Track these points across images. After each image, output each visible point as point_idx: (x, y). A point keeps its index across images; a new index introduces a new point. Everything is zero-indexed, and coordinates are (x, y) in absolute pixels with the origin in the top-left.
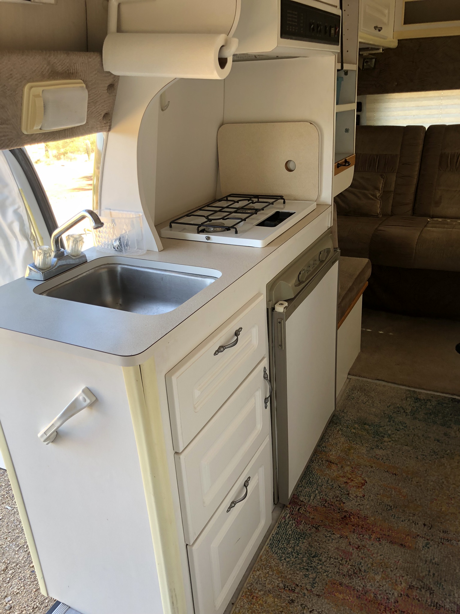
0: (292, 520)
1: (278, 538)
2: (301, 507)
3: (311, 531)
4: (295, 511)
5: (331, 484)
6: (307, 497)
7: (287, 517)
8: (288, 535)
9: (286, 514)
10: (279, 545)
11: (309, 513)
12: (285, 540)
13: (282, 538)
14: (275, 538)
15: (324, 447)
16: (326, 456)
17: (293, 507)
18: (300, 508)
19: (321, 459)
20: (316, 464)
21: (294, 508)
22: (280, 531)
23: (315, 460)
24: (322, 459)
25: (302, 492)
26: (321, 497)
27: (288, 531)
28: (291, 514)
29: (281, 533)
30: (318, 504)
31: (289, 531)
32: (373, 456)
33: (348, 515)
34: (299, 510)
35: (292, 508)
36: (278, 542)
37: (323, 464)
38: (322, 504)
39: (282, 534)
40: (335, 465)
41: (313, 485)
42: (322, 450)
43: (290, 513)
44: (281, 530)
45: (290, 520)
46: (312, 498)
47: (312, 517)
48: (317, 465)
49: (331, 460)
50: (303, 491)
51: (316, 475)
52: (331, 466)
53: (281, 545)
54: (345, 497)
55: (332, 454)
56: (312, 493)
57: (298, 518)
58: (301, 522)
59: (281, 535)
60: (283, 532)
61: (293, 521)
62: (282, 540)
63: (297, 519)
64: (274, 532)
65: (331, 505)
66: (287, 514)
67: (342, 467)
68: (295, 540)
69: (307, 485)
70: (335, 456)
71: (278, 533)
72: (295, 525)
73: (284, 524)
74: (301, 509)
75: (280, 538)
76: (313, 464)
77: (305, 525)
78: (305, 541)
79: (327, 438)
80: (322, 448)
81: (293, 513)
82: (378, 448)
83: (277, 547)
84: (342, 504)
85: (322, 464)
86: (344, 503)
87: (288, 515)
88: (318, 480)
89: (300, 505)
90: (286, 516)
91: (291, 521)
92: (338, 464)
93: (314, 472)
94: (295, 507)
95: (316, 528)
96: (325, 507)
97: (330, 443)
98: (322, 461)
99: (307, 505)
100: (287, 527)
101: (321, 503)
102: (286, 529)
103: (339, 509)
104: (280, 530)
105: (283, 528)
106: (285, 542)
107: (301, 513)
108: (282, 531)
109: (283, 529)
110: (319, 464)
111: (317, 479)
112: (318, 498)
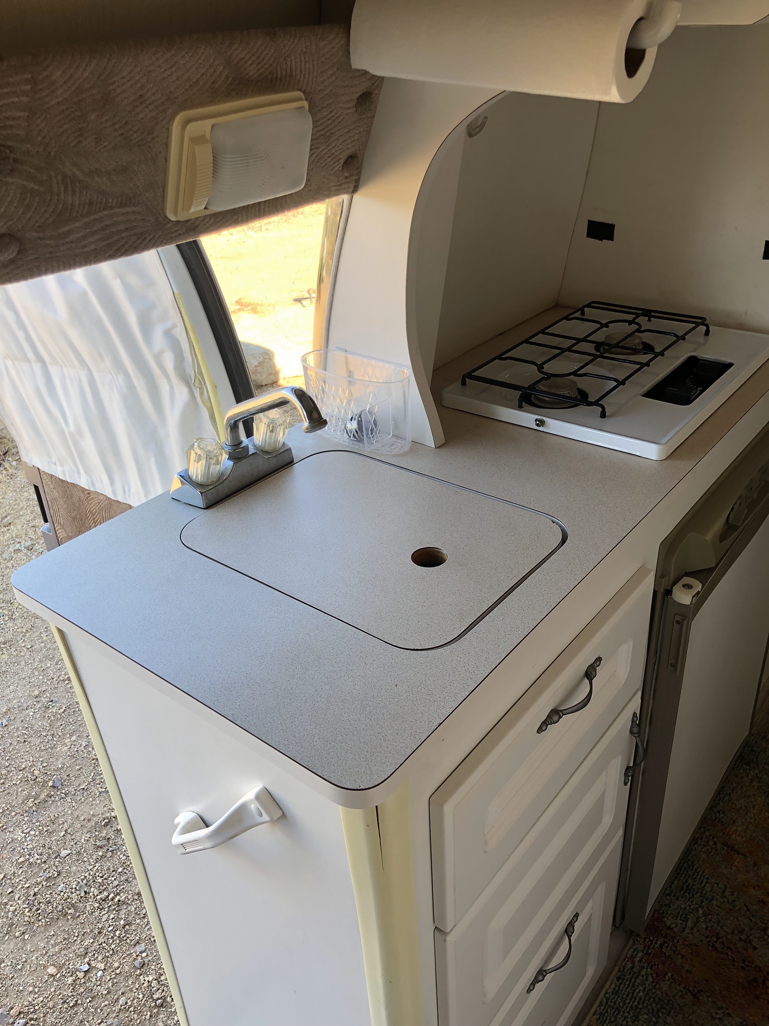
0: (647, 968)
1: (617, 1003)
2: (666, 940)
3: (684, 1000)
4: (654, 947)
5: (731, 898)
6: (680, 920)
7: (638, 959)
8: (638, 999)
9: (636, 952)
10: (618, 1020)
11: (682, 958)
12: (629, 1010)
13: (624, 1005)
14: (611, 1002)
15: (721, 813)
16: (724, 833)
17: (651, 938)
18: (665, 942)
19: (713, 838)
20: (702, 848)
21: (652, 941)
22: (621, 988)
23: (701, 839)
24: (715, 839)
25: (670, 907)
26: (709, 925)
27: (637, 991)
28: (646, 953)
29: (624, 994)
30: (701, 941)
31: (639, 992)
33: (760, 976)
34: (661, 946)
35: (647, 940)
36: (617, 1012)
37: (716, 850)
38: (709, 942)
39: (625, 996)
40: (740, 856)
41: (693, 895)
42: (716, 819)
43: (643, 951)
44: (624, 985)
45: (643, 967)
46: (689, 923)
47: (687, 967)
48: (703, 850)
49: (734, 844)
50: (673, 905)
51: (701, 873)
52: (732, 858)
53: (622, 1019)
54: (757, 935)
55: (737, 830)
56: (691, 913)
57: (660, 966)
58: (665, 975)
59: (622, 998)
60: (627, 991)
61: (649, 969)
62: (623, 1009)
63: (658, 968)
64: (609, 987)
65: (728, 948)
66: (638, 952)
67: (755, 864)
68: (651, 1015)
69: (682, 892)
70: (742, 837)
71: (617, 992)
72: (651, 980)
73: (630, 974)
74: (666, 945)
75: (621, 1004)
76: (696, 846)
77: (672, 983)
78: (669, 1019)
79: (728, 792)
80: (717, 814)
81: (650, 951)
83: (612, 1022)
84: (750, 951)
85: (713, 851)
86: (755, 948)
87: (640, 955)
88: (705, 886)
89: (665, 937)
90: (635, 957)
91: (645, 970)
92: (748, 855)
93: (697, 865)
94: (654, 938)
95: (694, 996)
96: (716, 949)
97: (734, 806)
98: (715, 843)
99: (678, 938)
100: (635, 982)
101: (708, 940)
102: (633, 986)
103: (744, 961)
104: (622, 986)
105: (627, 983)
106: (629, 1014)
107: (665, 953)
108: (625, 987)
109: (629, 985)
110: (708, 849)
111: (702, 882)
112: (702, 928)
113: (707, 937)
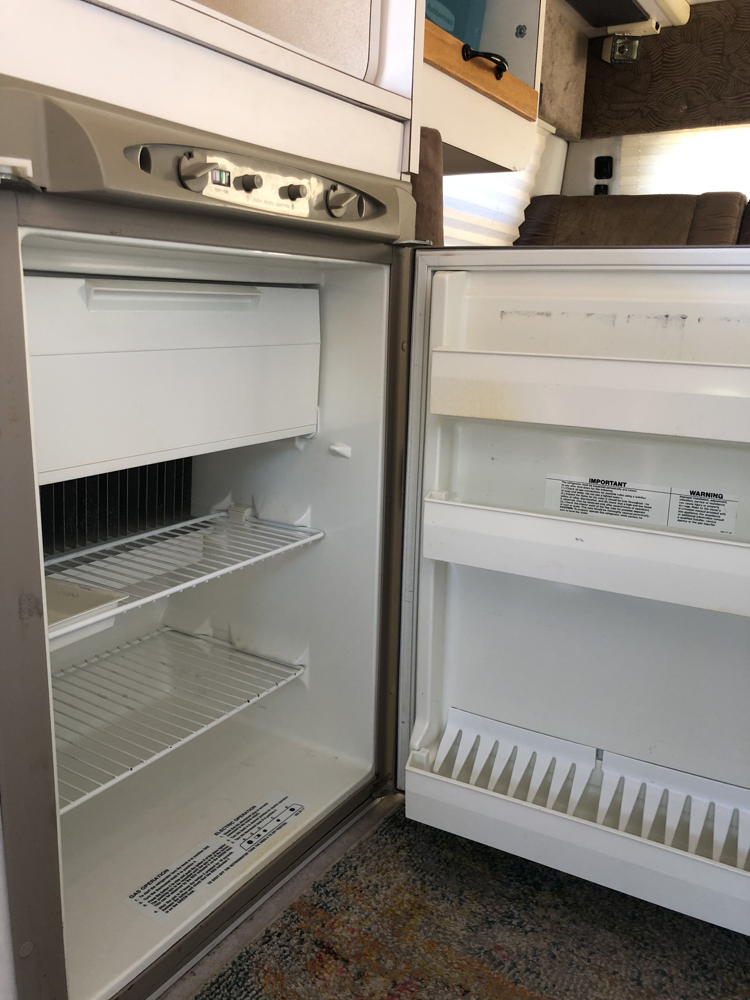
16: (323, 926)
19: (302, 933)
23: (279, 935)
37: (299, 952)
42: (317, 904)
49: (335, 943)
52: (322, 967)
98: (302, 941)
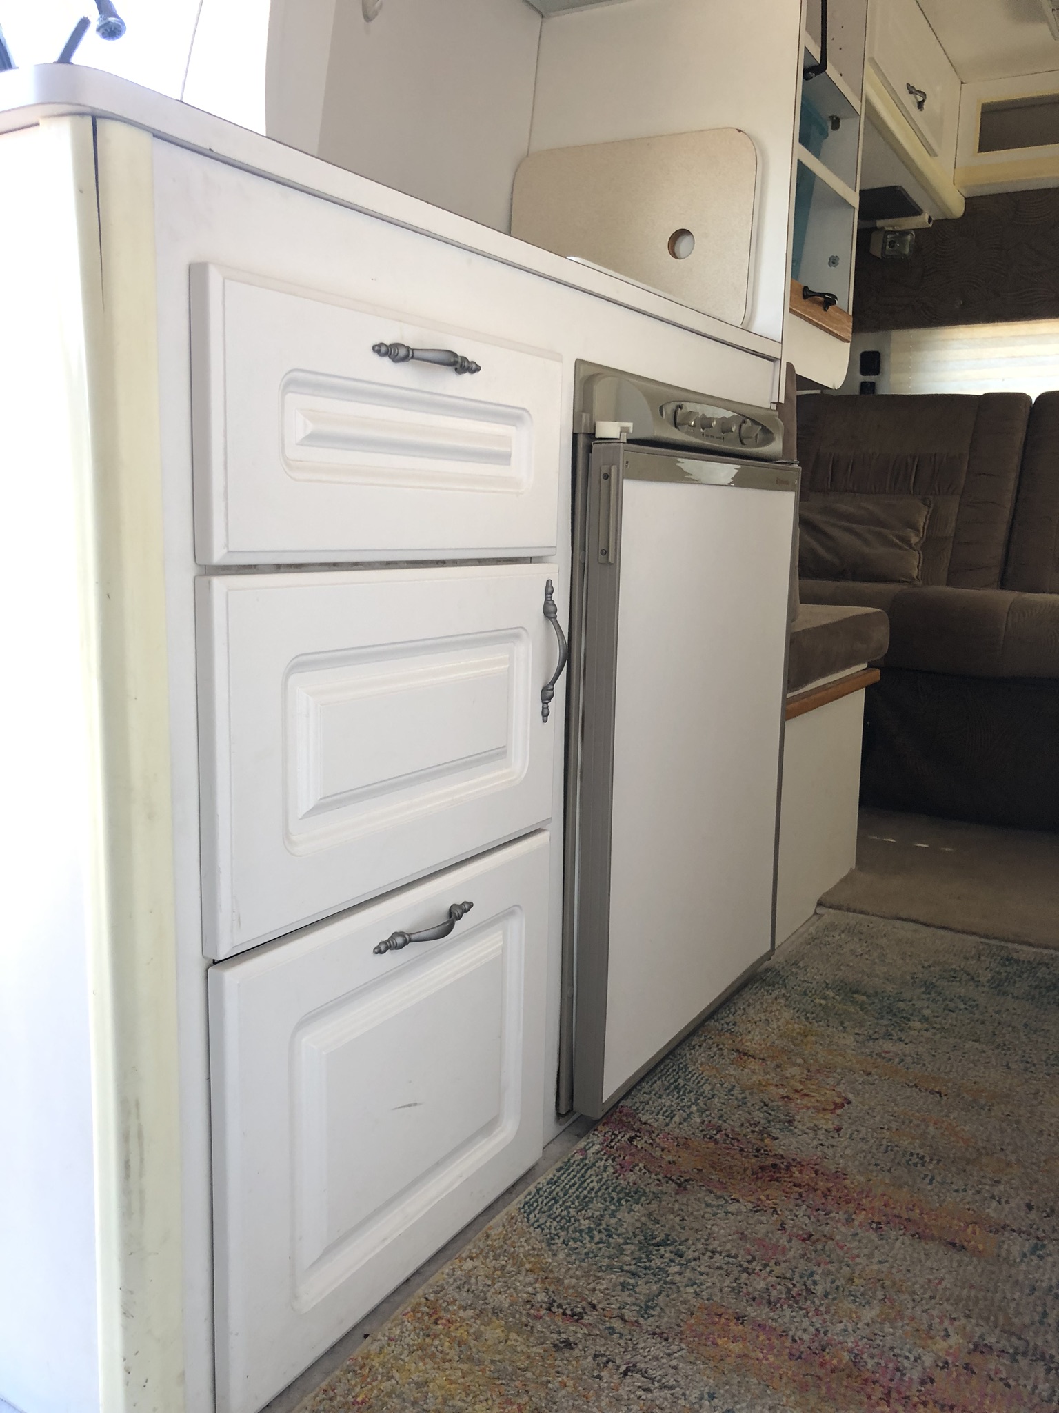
0: (607, 1160)
1: (555, 1193)
2: (638, 1134)
3: (660, 1188)
4: (619, 1141)
5: (740, 1097)
6: (663, 1116)
7: (593, 1150)
8: (588, 1189)
9: (590, 1145)
10: (554, 1210)
11: (663, 1150)
12: (574, 1200)
13: (565, 1195)
14: (545, 1191)
17: (616, 1132)
18: (636, 1136)
20: (702, 1053)
21: (617, 1136)
22: (562, 1178)
23: (700, 1046)
24: (721, 1047)
25: (648, 1103)
26: (706, 1119)
27: (589, 1181)
28: (607, 1146)
29: (566, 1184)
30: (693, 1134)
31: (592, 1182)
32: (873, 1052)
33: (783, 1163)
34: (631, 1140)
35: (610, 1133)
36: (553, 1202)
38: (705, 1135)
39: (568, 1187)
40: (757, 1060)
41: (684, 1094)
43: (602, 1144)
44: (569, 1175)
45: (601, 1159)
46: (677, 1119)
47: (670, 1158)
49: (748, 1050)
50: (653, 1103)
51: (697, 1076)
53: (560, 1210)
54: (778, 1126)
55: (753, 1039)
56: (679, 1110)
57: (626, 1158)
58: (634, 1167)
59: (564, 1187)
60: (573, 1181)
61: (610, 1161)
62: (564, 1199)
63: (624, 1159)
64: (542, 1179)
65: (732, 1139)
66: (593, 1145)
67: (778, 1066)
68: (608, 1204)
69: (668, 1091)
70: (761, 1045)
71: (556, 1182)
72: (612, 1171)
73: (578, 1165)
74: (638, 1139)
75: (561, 1194)
76: (692, 1051)
77: (644, 1173)
78: (637, 1207)
80: (725, 1026)
81: (612, 1144)
82: (892, 1039)
83: (544, 1212)
84: (767, 1141)
85: (717, 1055)
86: (776, 1139)
87: (597, 1147)
88: (702, 1085)
89: (638, 1131)
90: (589, 1149)
91: (603, 1161)
92: (767, 1059)
94: (620, 1132)
95: (679, 1185)
96: (716, 1142)
97: (750, 1019)
99: (657, 1132)
100: (586, 1172)
101: (704, 1132)
102: (583, 1176)
103: (758, 1150)
104: (565, 1175)
105: (574, 1173)
106: (573, 1203)
107: (637, 1147)
108: (569, 1178)
109: (575, 1176)
111: (699, 1082)
112: (696, 1122)
113: (702, 1131)
